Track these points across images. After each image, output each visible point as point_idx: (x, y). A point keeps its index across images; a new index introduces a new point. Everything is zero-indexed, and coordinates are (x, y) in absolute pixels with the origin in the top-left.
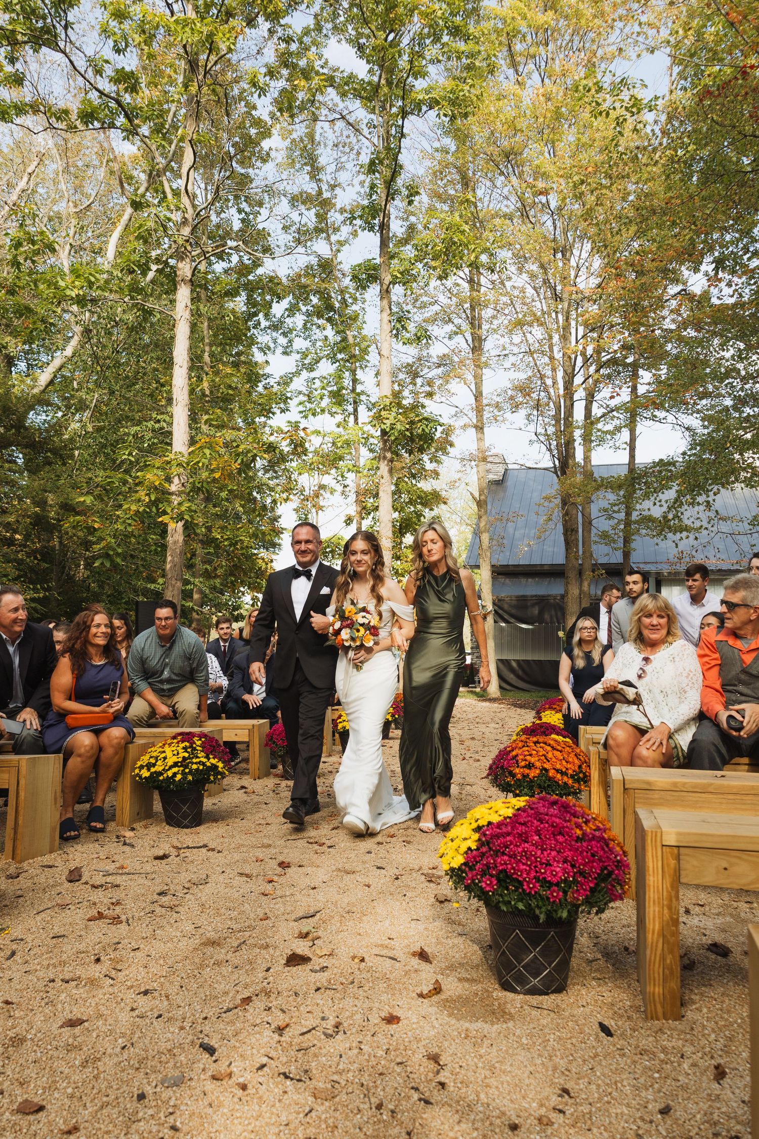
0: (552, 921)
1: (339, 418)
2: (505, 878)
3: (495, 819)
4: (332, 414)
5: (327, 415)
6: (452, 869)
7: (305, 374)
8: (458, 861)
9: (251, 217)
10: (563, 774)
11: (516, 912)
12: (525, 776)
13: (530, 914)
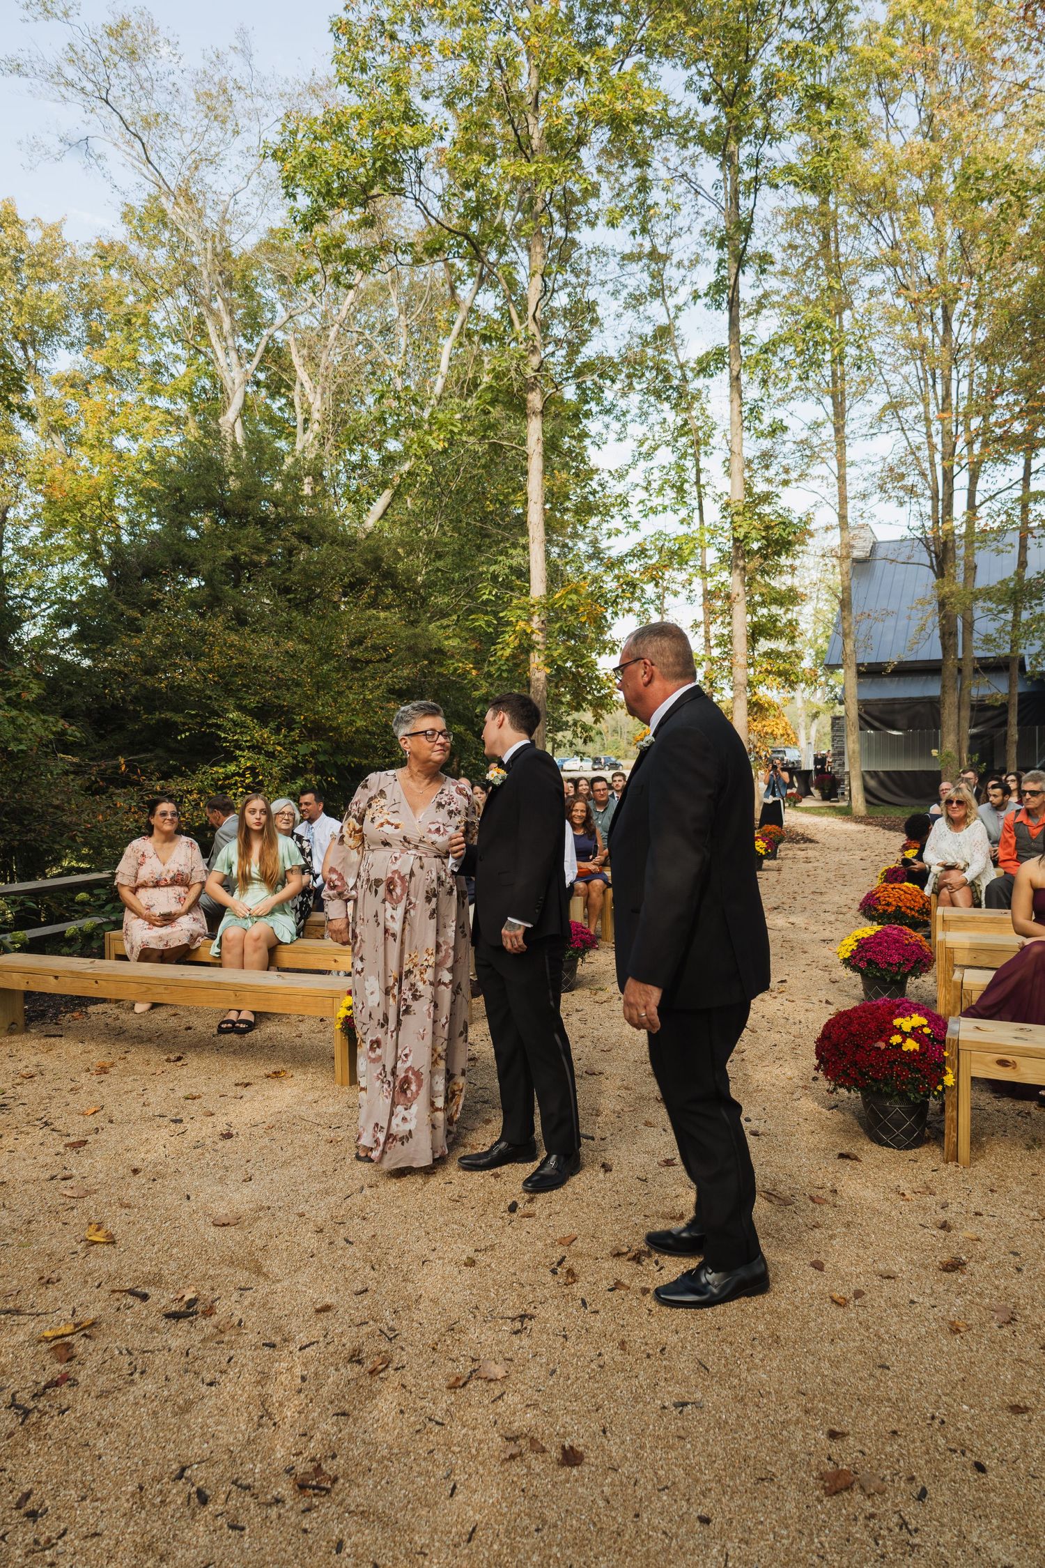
0: (894, 982)
1: (683, 513)
2: (870, 962)
3: (866, 936)
4: (675, 511)
5: (669, 513)
6: (845, 959)
7: (642, 465)
8: (848, 955)
9: (578, 289)
10: (912, 909)
11: (875, 977)
12: (885, 911)
13: (883, 979)
